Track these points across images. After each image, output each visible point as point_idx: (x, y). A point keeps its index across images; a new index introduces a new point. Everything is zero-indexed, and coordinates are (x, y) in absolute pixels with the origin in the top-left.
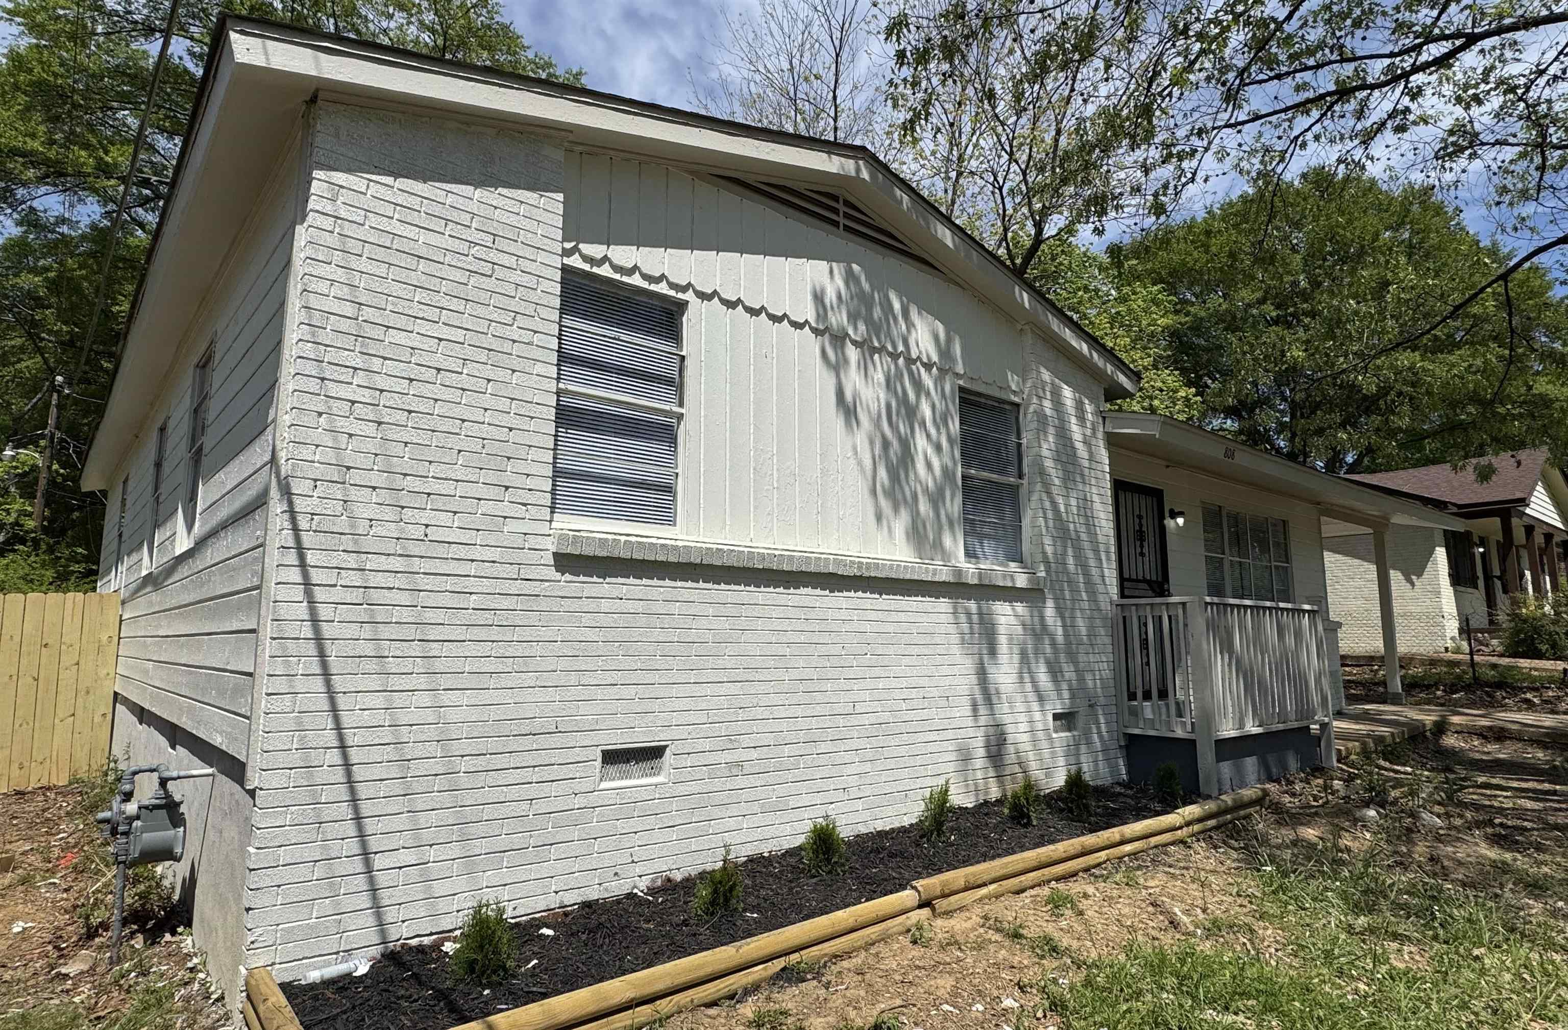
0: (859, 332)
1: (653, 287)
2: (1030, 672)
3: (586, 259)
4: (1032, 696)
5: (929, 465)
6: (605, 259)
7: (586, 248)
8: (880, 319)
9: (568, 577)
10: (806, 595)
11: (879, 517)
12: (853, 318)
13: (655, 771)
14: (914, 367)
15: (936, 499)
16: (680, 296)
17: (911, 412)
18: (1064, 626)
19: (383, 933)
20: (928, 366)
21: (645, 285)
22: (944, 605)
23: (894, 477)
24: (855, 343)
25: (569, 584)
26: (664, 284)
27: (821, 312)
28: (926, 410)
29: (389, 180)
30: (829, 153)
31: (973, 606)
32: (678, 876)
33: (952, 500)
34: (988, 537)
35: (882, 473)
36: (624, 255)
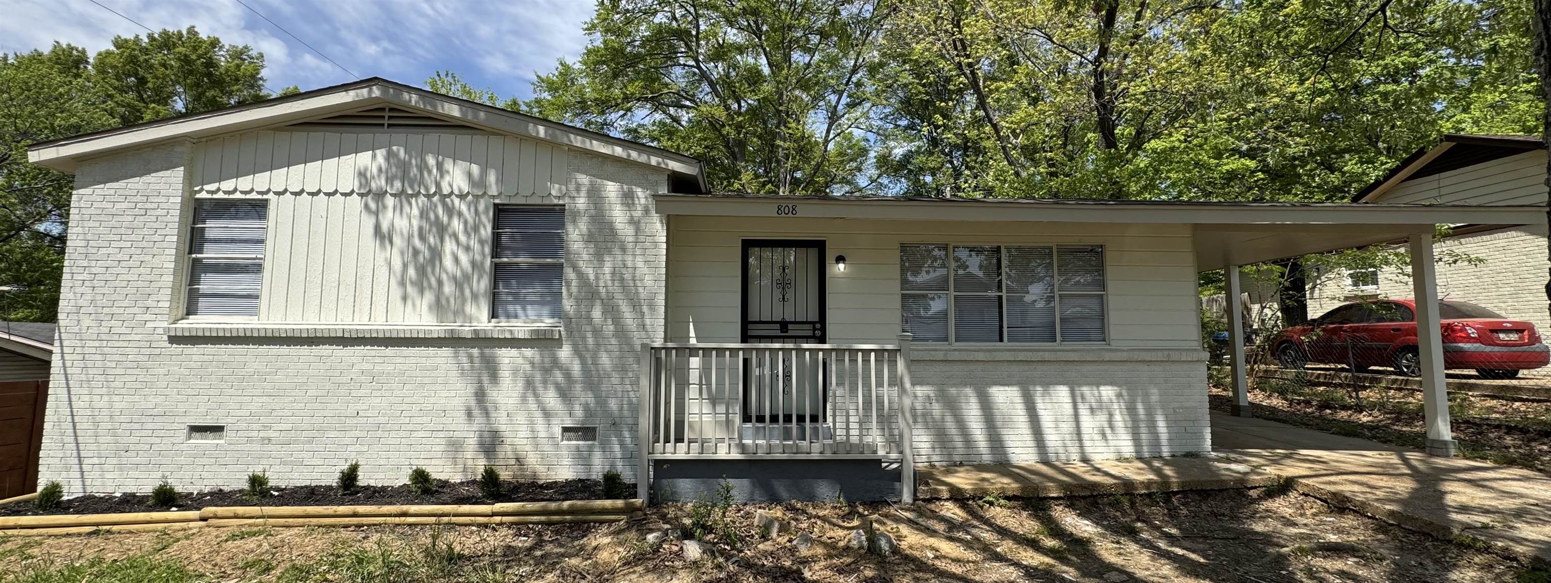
0: (395, 188)
1: (248, 196)
2: (536, 395)
3: (208, 192)
4: (538, 415)
5: (456, 260)
6: (218, 190)
7: (207, 187)
8: (415, 176)
9: (174, 345)
10: (325, 350)
11: (405, 298)
12: (390, 180)
13: (220, 438)
14: (448, 200)
15: (459, 283)
16: (265, 197)
17: (442, 230)
18: (583, 363)
19: (84, 488)
20: (462, 196)
21: (243, 196)
22: (446, 352)
23: (422, 271)
24: (391, 195)
25: (176, 348)
26: (255, 193)
27: (363, 181)
28: (457, 225)
29: (102, 186)
30: (346, 91)
31: (475, 352)
32: (226, 489)
33: (479, 281)
34: (532, 303)
35: (412, 272)
36: (228, 185)
